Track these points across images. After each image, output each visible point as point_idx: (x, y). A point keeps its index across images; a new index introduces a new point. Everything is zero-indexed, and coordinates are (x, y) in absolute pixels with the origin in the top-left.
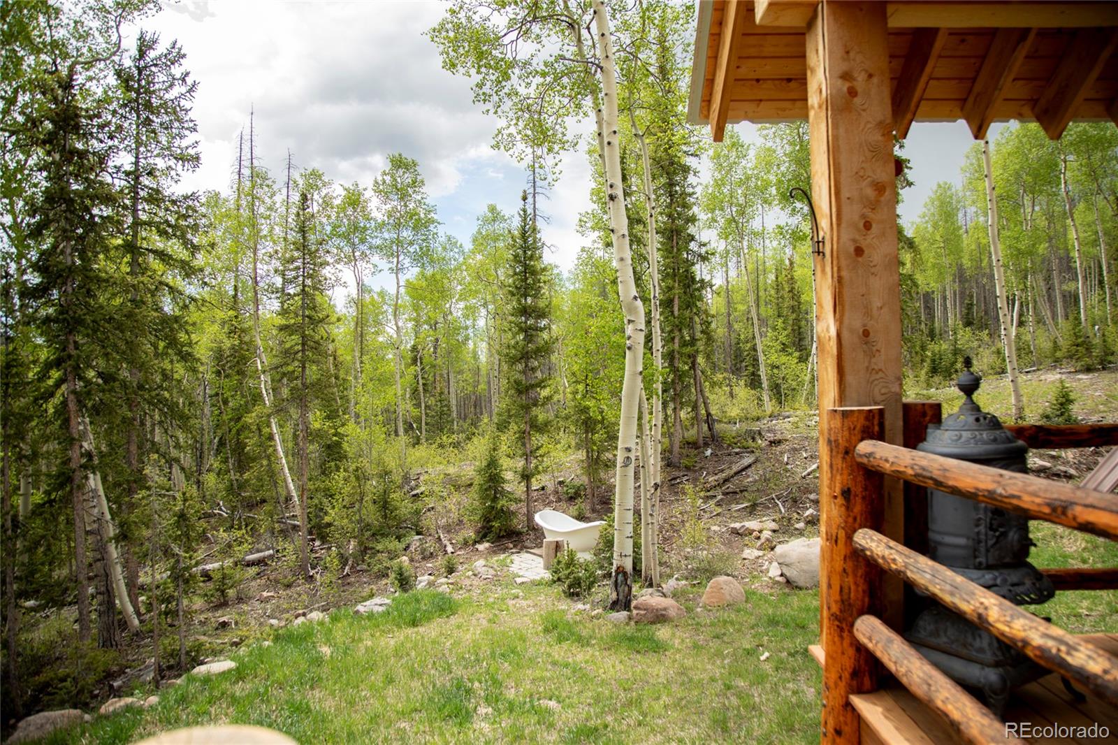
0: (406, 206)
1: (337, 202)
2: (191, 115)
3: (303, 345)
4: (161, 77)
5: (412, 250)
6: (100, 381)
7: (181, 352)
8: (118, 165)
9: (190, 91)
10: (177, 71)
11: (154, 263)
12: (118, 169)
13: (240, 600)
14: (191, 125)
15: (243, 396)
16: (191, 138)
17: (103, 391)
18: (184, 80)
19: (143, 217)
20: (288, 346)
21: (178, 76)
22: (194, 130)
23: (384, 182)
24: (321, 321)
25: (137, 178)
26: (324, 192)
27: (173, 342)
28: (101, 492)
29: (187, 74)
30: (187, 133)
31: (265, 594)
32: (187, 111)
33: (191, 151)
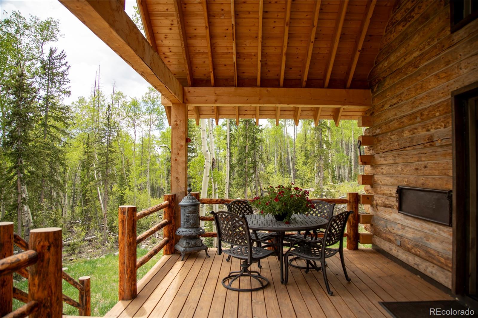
0: (154, 106)
1: (128, 104)
2: (68, 77)
3: (107, 160)
4: (57, 64)
5: (156, 123)
6: (29, 174)
7: (61, 163)
8: (41, 95)
9: (67, 69)
10: (63, 62)
11: (53, 130)
12: (40, 97)
13: (80, 252)
14: (68, 80)
15: (88, 178)
16: (68, 85)
17: (30, 177)
18: (66, 65)
19: (50, 114)
20: (101, 161)
21: (63, 63)
22: (69, 82)
23: (146, 97)
24: (114, 152)
25: (48, 100)
26: (123, 100)
27: (58, 159)
28: (30, 212)
29: (67, 63)
30: (66, 83)
31: (89, 251)
32: (67, 75)
33: (68, 90)
